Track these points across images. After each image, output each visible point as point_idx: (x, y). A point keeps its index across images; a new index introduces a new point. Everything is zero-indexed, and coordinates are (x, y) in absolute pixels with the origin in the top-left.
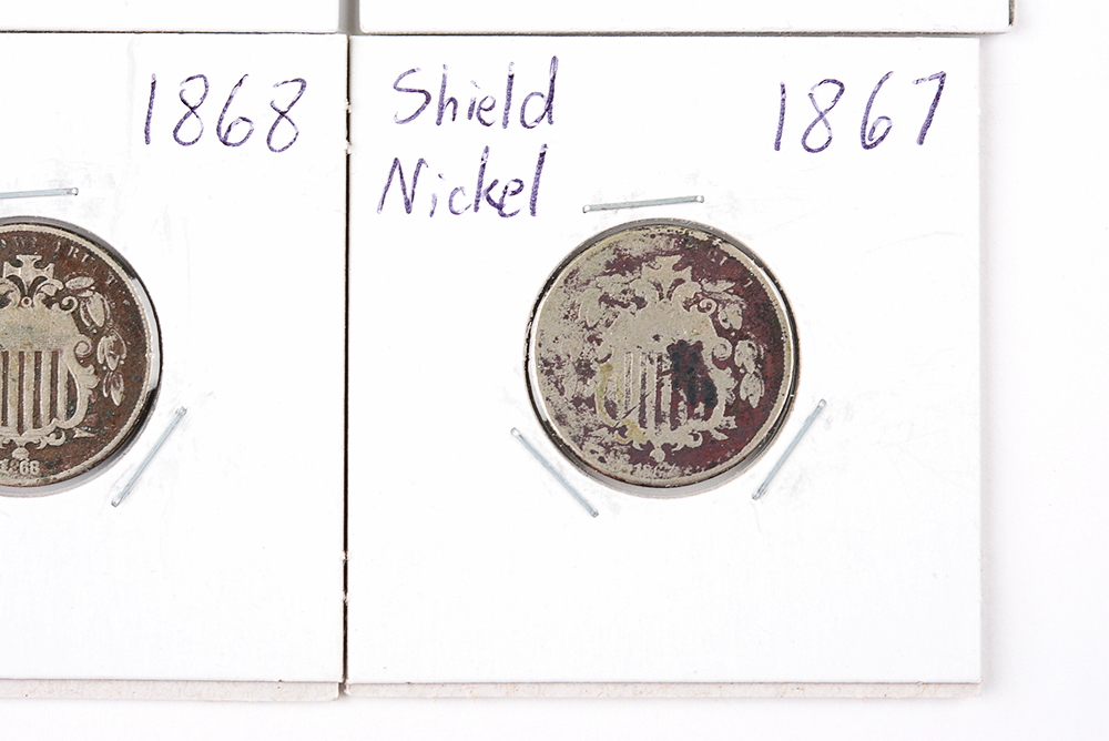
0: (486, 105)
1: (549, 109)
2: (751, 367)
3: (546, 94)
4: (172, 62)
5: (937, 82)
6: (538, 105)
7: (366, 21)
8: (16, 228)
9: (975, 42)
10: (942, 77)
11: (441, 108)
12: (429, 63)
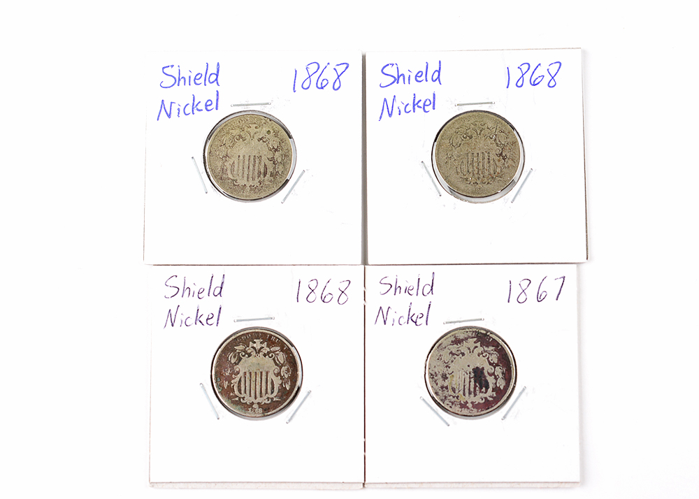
0: (411, 288)
1: (432, 290)
2: (501, 376)
3: (431, 285)
4: (306, 275)
5: (562, 279)
6: (428, 289)
7: (370, 261)
8: (254, 331)
9: (575, 265)
10: (564, 278)
11: (396, 289)
12: (391, 274)
